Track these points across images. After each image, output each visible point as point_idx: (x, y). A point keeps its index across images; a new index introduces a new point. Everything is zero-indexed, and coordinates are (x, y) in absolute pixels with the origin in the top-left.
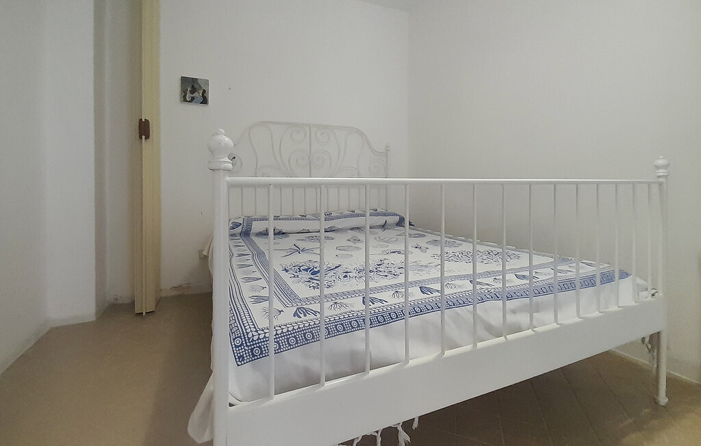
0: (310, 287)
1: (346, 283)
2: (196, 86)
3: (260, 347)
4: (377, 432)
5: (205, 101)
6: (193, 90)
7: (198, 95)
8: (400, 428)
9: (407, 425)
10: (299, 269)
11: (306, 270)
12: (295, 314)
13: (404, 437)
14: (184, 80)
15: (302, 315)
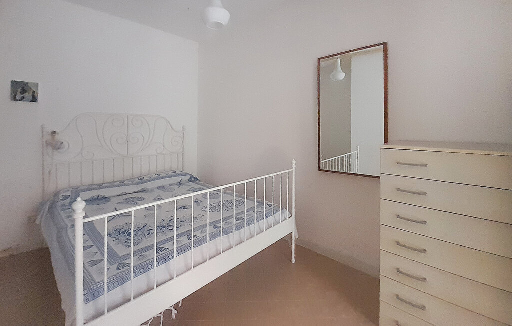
0: (127, 246)
1: (148, 239)
2: (26, 88)
3: (98, 292)
4: (160, 314)
5: (34, 99)
6: (24, 91)
7: (29, 95)
8: (173, 309)
9: (176, 306)
10: (119, 232)
11: (124, 233)
12: (118, 269)
13: (175, 312)
14: (15, 84)
15: (121, 269)
